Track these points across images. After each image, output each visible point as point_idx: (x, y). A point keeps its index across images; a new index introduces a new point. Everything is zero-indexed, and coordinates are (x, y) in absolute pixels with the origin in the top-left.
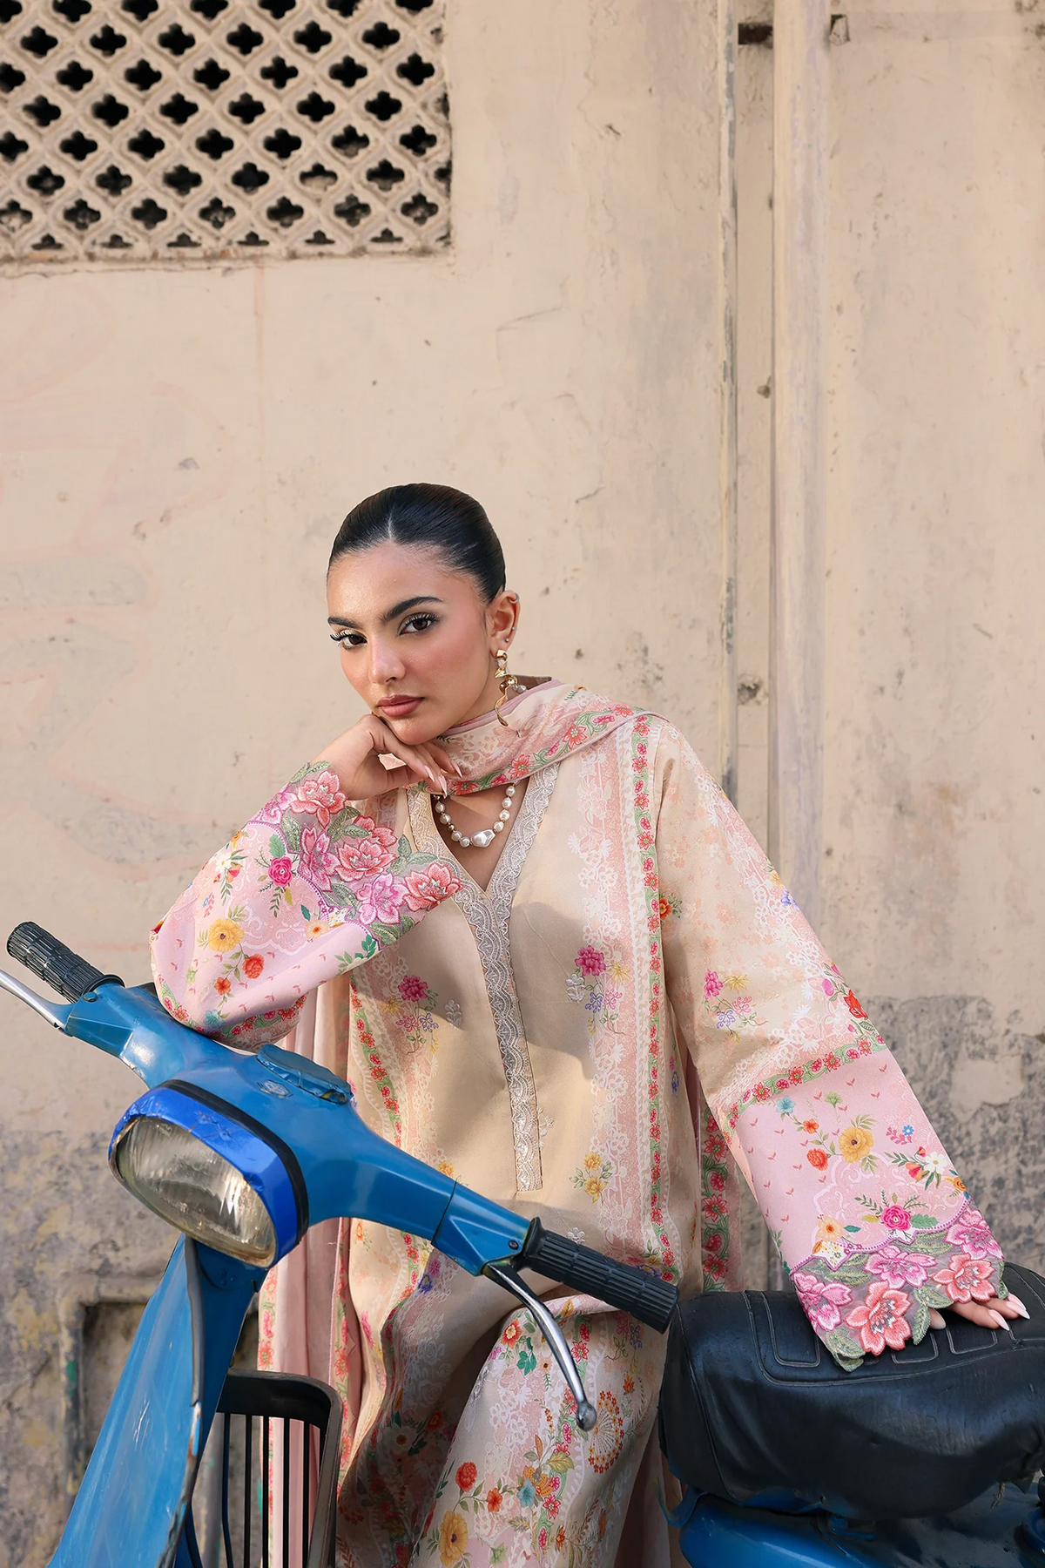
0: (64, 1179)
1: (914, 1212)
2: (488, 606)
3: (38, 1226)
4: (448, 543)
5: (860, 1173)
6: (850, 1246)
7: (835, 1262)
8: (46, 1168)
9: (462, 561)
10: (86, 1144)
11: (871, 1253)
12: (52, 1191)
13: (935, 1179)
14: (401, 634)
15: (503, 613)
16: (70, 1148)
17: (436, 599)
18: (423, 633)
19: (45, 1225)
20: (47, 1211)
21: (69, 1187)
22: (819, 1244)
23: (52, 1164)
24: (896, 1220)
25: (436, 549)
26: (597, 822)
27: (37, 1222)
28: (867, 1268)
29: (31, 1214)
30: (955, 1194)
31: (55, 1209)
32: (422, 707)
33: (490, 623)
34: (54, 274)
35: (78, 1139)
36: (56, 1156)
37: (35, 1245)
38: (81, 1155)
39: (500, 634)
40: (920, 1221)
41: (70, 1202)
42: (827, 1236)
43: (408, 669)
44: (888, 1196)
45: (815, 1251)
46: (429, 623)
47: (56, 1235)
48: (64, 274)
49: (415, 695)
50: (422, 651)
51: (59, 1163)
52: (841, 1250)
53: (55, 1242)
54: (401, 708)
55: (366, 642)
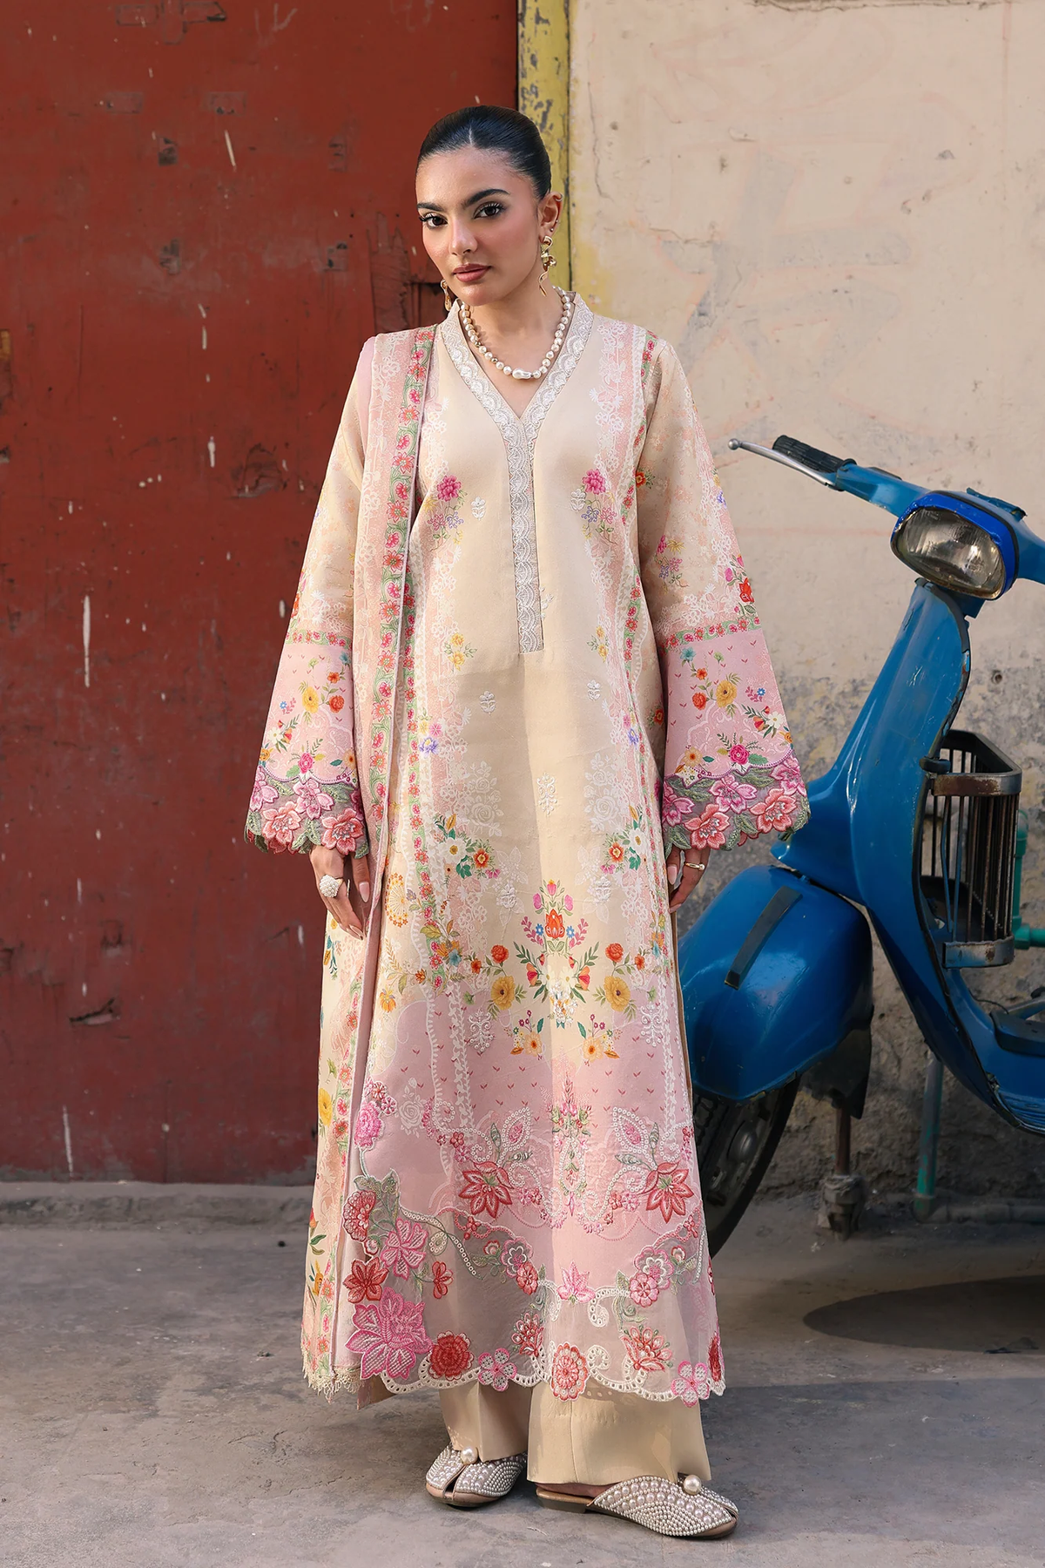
0: (831, 716)
1: (752, 752)
2: (540, 201)
3: (809, 752)
4: (514, 150)
5: (724, 717)
6: (703, 772)
7: (689, 782)
8: (816, 707)
9: (523, 165)
10: (848, 688)
11: (717, 779)
12: (821, 724)
13: (772, 732)
14: (476, 217)
15: (549, 208)
16: (836, 691)
17: (505, 192)
18: (493, 218)
19: (815, 751)
20: (817, 740)
21: (834, 722)
22: (681, 767)
23: (822, 703)
24: (739, 755)
25: (505, 154)
26: (613, 384)
27: (809, 749)
28: (711, 790)
29: (804, 743)
30: (783, 744)
31: (823, 739)
32: (488, 275)
33: (541, 216)
34: (849, 8)
35: (842, 685)
36: (825, 697)
37: (808, 766)
38: (844, 697)
39: (547, 224)
40: (755, 759)
41: (836, 734)
42: (688, 762)
43: (480, 244)
44: (738, 737)
45: (677, 772)
46: (497, 210)
47: (823, 759)
48: (856, 8)
49: (484, 264)
50: (492, 232)
51: (828, 702)
52: (696, 774)
53: (822, 766)
54: (472, 275)
55: (446, 223)
